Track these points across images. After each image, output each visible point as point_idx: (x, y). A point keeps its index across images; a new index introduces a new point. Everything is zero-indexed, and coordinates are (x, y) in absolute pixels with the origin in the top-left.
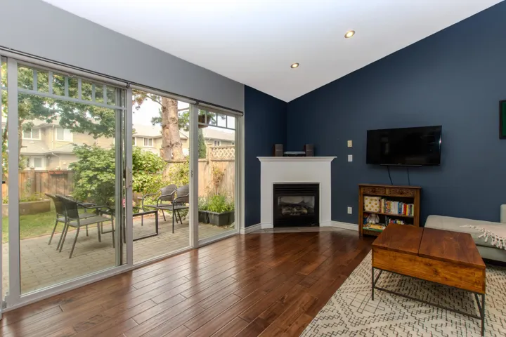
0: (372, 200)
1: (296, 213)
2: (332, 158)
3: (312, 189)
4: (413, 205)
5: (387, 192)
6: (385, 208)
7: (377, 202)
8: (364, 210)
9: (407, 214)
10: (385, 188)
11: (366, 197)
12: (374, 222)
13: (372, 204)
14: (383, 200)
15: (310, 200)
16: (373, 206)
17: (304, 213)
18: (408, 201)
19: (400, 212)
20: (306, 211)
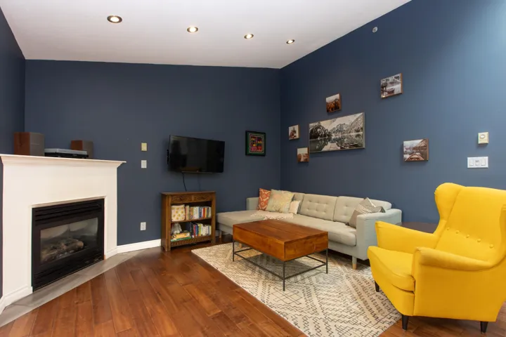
0: (178, 209)
1: (67, 251)
2: (119, 163)
3: (93, 208)
4: (210, 208)
5: (193, 199)
6: (190, 215)
7: (183, 210)
8: (171, 220)
9: (206, 216)
10: (190, 195)
11: (173, 206)
12: (178, 232)
13: (178, 214)
14: (188, 207)
15: (89, 226)
16: (179, 215)
17: (79, 249)
18: (208, 204)
19: (200, 216)
20: (81, 244)
